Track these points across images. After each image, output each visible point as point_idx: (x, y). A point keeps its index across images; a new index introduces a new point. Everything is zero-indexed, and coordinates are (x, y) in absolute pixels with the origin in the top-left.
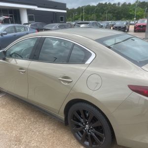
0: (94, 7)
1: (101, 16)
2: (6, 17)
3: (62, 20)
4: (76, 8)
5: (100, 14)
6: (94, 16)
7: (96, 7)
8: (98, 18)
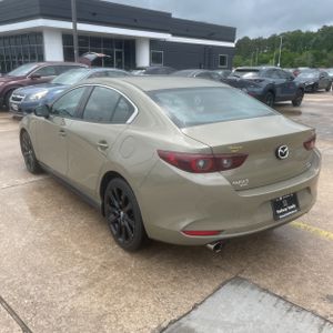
0: (309, 35)
1: (326, 57)
2: (99, 55)
3: (223, 62)
4: (266, 37)
5: (324, 51)
6: (308, 55)
7: (316, 34)
8: (317, 60)
